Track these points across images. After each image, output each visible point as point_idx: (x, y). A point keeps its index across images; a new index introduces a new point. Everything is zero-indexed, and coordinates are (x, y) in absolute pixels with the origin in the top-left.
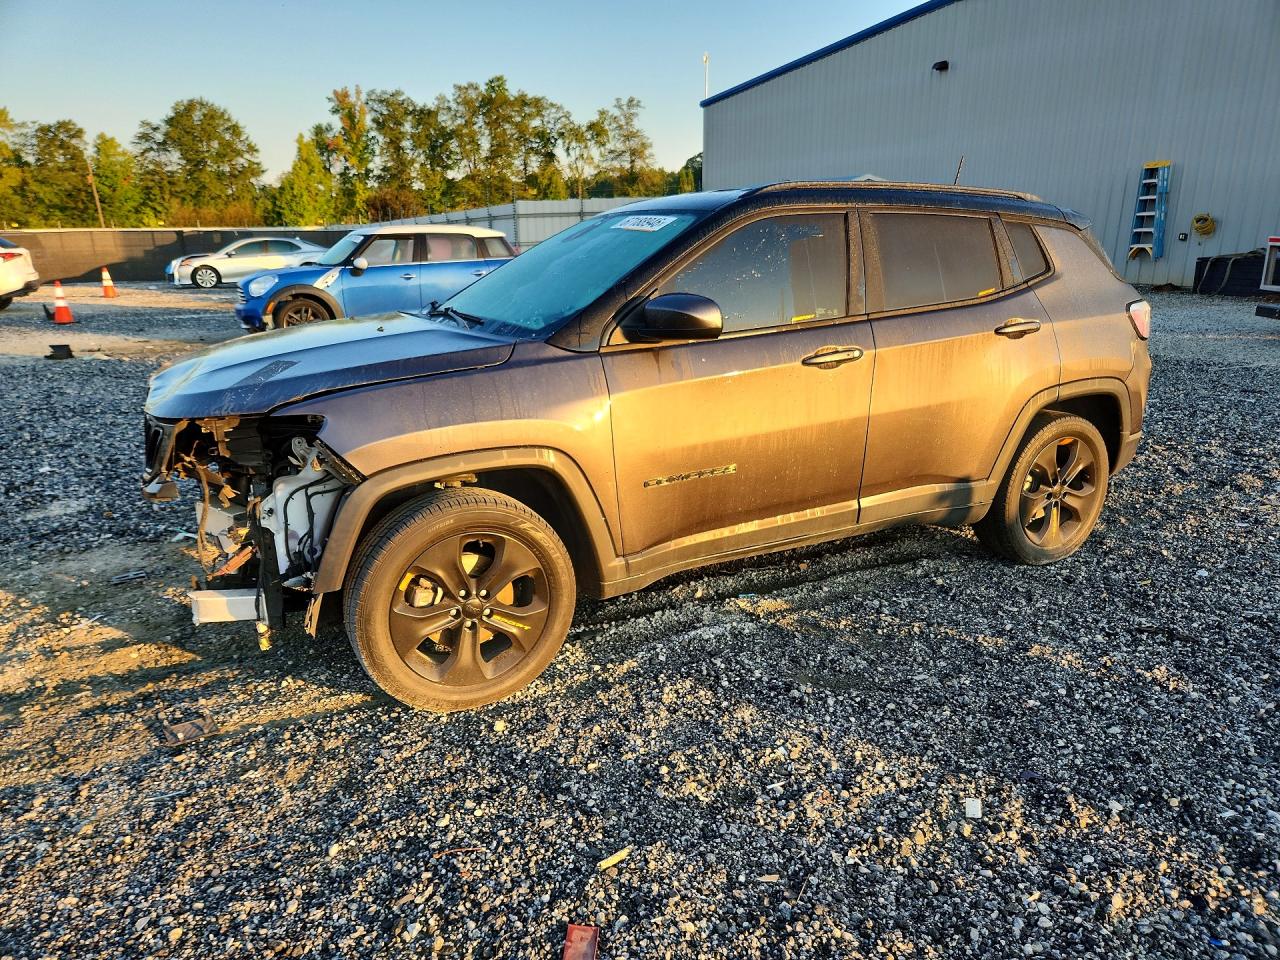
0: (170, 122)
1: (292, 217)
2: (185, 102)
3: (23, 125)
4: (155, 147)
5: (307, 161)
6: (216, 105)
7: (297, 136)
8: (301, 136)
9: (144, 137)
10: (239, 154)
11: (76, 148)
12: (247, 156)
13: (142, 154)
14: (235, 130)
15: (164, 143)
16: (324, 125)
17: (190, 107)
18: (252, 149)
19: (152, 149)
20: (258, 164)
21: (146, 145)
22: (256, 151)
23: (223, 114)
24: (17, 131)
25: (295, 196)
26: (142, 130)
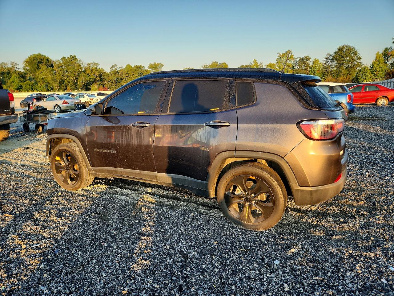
0: (336, 53)
1: (362, 79)
2: (342, 46)
3: (297, 58)
4: (329, 61)
5: (378, 61)
6: (352, 46)
7: (377, 52)
8: (378, 52)
9: (327, 58)
10: (355, 60)
11: (308, 63)
12: (357, 61)
13: (325, 63)
14: (355, 53)
15: (332, 59)
16: (389, 47)
17: (343, 47)
18: (360, 58)
19: (328, 61)
20: (360, 63)
21: (327, 60)
22: (361, 59)
23: (353, 48)
24: (295, 60)
25: (364, 72)
26: (327, 56)
